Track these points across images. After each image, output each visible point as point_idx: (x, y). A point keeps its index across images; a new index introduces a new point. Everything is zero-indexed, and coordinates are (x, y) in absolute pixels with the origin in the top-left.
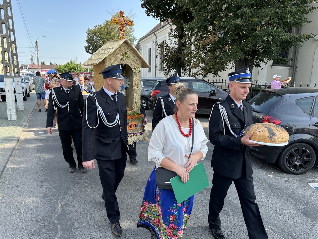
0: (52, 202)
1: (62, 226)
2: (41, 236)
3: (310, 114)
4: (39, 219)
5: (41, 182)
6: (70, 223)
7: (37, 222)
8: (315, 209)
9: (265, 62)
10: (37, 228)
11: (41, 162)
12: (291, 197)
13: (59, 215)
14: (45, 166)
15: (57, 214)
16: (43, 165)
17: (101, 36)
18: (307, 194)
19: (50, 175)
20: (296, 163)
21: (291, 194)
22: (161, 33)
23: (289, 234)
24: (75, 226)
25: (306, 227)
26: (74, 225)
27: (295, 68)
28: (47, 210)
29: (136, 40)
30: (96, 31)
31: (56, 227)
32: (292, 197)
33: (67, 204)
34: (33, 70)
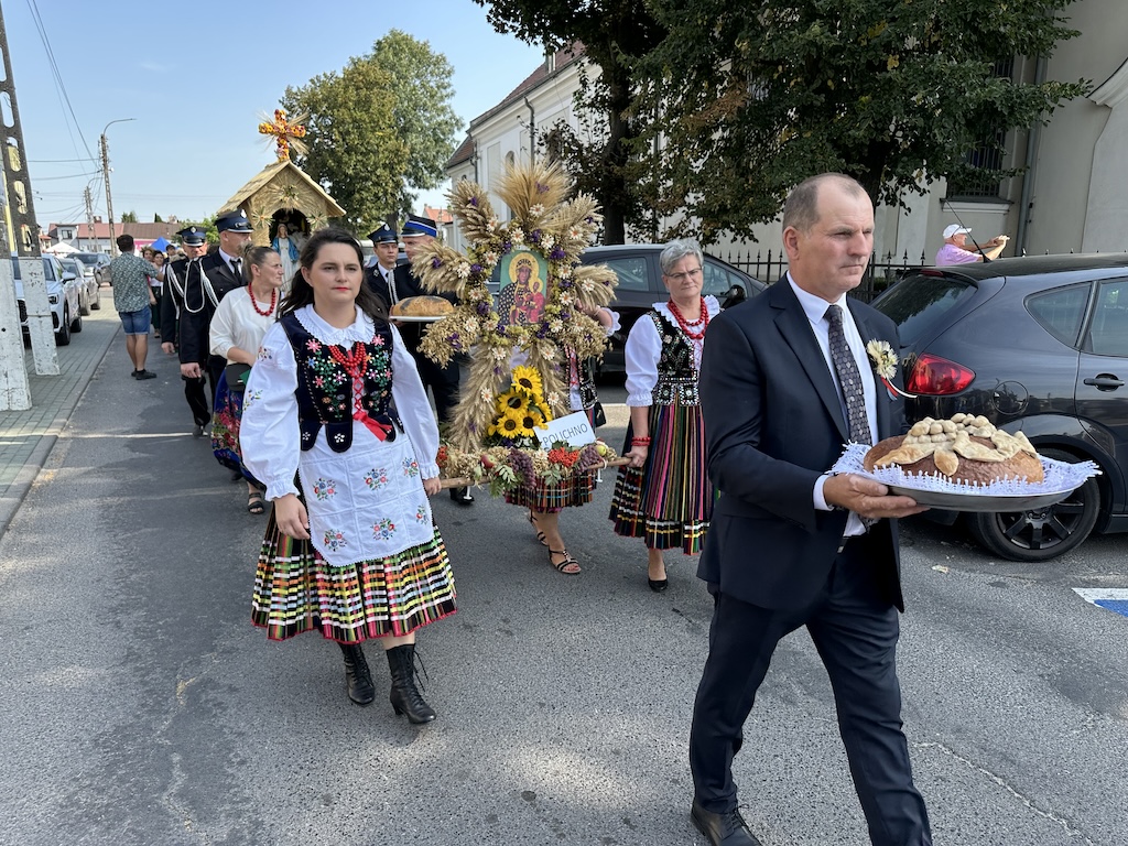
0: (157, 675)
1: (186, 756)
2: (111, 791)
3: (1078, 345)
4: (104, 734)
5: (114, 610)
6: (218, 746)
7: (97, 745)
8: (1099, 673)
9: (918, 189)
10: (97, 766)
11: (115, 546)
12: (1013, 635)
13: (177, 719)
14: (131, 560)
15: (170, 717)
16: (122, 557)
17: (336, 113)
18: (1071, 623)
19: (150, 587)
20: (1028, 521)
21: (1014, 626)
22: (550, 95)
23: (1005, 757)
24: (236, 755)
25: (1066, 732)
26: (230, 750)
27: (1025, 207)
28: (133, 703)
29: (463, 125)
30: (315, 95)
31: (166, 758)
32: (1016, 635)
33: (208, 684)
34: (93, 242)
